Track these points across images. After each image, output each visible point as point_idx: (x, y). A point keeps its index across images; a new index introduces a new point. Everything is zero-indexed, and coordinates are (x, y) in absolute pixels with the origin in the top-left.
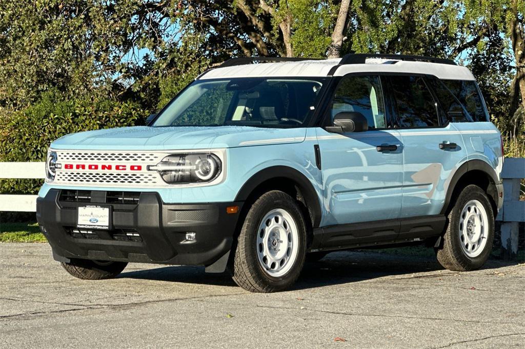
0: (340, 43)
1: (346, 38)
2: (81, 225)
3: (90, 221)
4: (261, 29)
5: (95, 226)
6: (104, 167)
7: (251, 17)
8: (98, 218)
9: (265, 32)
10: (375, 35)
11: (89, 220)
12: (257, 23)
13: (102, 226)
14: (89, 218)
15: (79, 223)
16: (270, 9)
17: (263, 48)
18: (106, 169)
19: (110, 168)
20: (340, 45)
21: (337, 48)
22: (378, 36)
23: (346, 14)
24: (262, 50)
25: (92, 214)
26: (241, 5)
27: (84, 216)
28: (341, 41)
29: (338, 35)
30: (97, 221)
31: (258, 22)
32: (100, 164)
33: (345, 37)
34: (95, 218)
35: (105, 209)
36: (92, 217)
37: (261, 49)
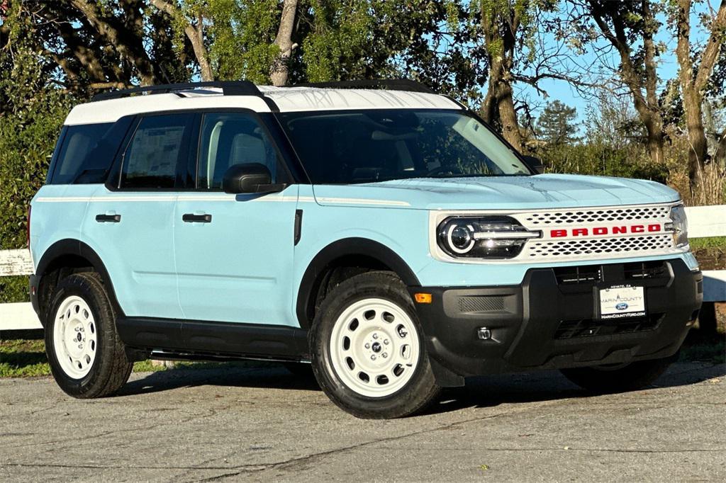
0: (287, 53)
1: (296, 44)
2: (607, 315)
3: (617, 307)
4: (112, 41)
5: (626, 313)
6: (615, 230)
7: (98, 22)
8: (627, 303)
9: (118, 44)
10: (334, 39)
11: (615, 305)
12: (106, 31)
13: (637, 312)
14: (615, 304)
15: (602, 313)
16: (168, 6)
17: (98, 70)
18: (619, 232)
19: (624, 230)
20: (288, 56)
21: (284, 61)
22: (338, 39)
23: (294, 9)
24: (98, 74)
25: (618, 297)
26: (81, 4)
27: (606, 301)
28: (290, 50)
29: (285, 41)
30: (627, 307)
31: (107, 29)
32: (610, 225)
33: (294, 43)
34: (624, 302)
35: (638, 288)
36: (619, 302)
37: (95, 72)
